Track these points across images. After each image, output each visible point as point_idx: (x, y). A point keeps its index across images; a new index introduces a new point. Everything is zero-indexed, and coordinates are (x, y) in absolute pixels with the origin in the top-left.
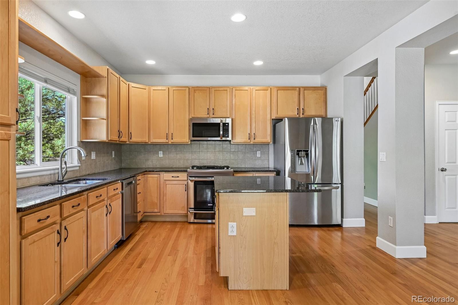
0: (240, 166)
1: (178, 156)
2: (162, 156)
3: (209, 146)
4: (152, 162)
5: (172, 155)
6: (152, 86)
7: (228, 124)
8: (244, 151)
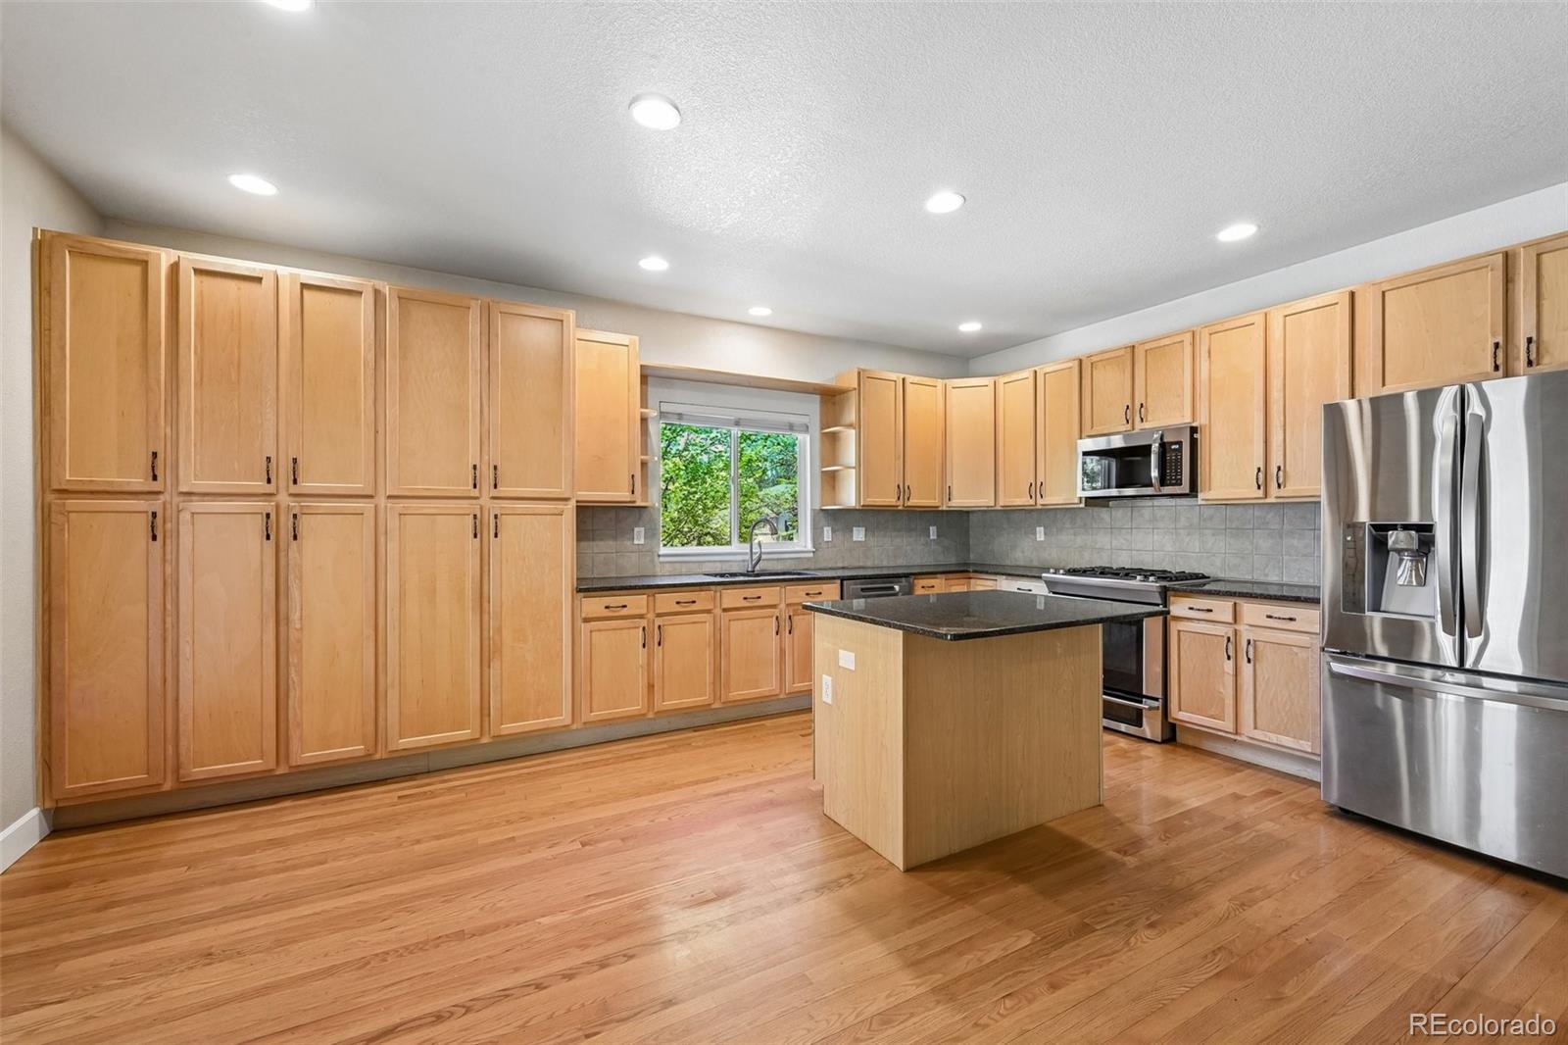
0: (1262, 579)
1: (1079, 540)
2: (1042, 539)
3: (1159, 513)
4: (1023, 552)
5: (1065, 538)
6: (1003, 374)
7: (1180, 443)
8: (1277, 527)
